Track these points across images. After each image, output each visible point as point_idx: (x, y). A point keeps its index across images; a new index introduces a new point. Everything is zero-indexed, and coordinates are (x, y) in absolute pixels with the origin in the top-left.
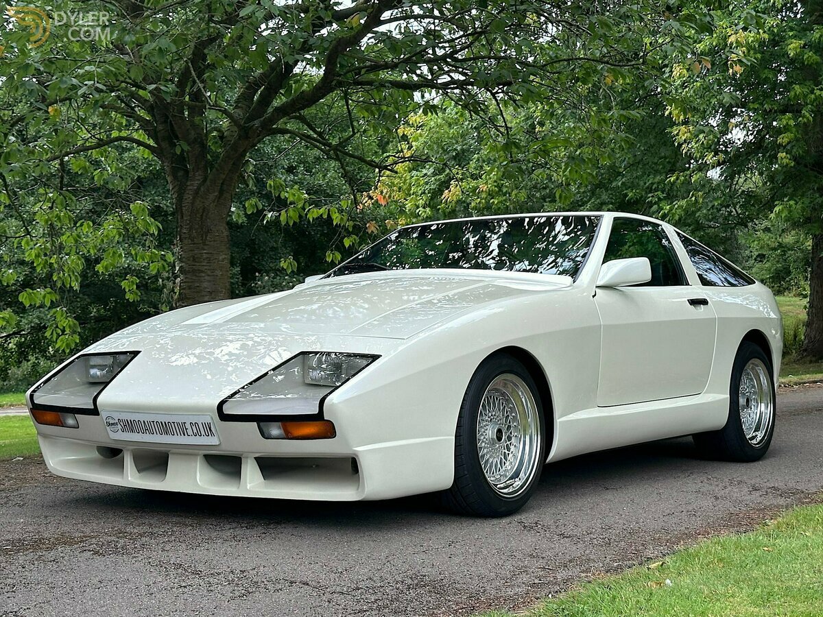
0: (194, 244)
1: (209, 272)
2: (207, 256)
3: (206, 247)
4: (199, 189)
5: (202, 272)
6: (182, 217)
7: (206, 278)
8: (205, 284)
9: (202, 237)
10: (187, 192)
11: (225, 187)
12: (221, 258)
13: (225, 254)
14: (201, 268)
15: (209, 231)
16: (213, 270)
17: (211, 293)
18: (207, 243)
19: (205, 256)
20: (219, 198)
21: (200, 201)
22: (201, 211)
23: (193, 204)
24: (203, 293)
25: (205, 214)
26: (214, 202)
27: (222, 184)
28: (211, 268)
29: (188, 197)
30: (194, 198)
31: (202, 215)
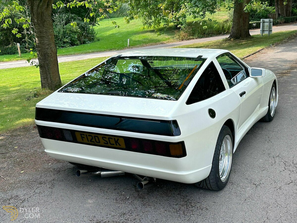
0: (40, 26)
1: (47, 37)
2: (46, 31)
3: (44, 27)
4: (39, 4)
5: (44, 37)
6: (34, 16)
7: (46, 39)
8: (46, 42)
9: (42, 23)
10: (35, 6)
11: (49, 3)
12: (50, 31)
13: (52, 30)
14: (43, 36)
15: (45, 21)
16: (48, 36)
17: (48, 45)
18: (45, 26)
19: (44, 31)
20: (47, 8)
21: (40, 9)
22: (41, 13)
23: (37, 10)
24: (45, 45)
25: (42, 14)
26: (45, 9)
27: (48, 2)
28: (47, 35)
29: (35, 8)
30: (38, 8)
31: (41, 15)
